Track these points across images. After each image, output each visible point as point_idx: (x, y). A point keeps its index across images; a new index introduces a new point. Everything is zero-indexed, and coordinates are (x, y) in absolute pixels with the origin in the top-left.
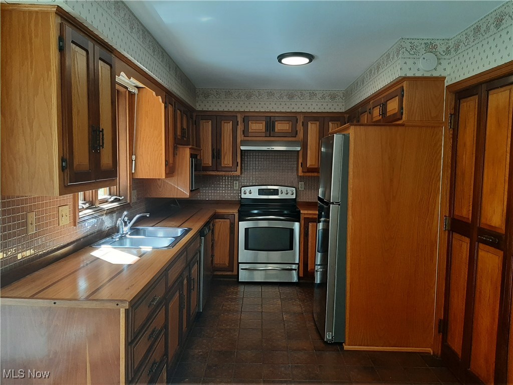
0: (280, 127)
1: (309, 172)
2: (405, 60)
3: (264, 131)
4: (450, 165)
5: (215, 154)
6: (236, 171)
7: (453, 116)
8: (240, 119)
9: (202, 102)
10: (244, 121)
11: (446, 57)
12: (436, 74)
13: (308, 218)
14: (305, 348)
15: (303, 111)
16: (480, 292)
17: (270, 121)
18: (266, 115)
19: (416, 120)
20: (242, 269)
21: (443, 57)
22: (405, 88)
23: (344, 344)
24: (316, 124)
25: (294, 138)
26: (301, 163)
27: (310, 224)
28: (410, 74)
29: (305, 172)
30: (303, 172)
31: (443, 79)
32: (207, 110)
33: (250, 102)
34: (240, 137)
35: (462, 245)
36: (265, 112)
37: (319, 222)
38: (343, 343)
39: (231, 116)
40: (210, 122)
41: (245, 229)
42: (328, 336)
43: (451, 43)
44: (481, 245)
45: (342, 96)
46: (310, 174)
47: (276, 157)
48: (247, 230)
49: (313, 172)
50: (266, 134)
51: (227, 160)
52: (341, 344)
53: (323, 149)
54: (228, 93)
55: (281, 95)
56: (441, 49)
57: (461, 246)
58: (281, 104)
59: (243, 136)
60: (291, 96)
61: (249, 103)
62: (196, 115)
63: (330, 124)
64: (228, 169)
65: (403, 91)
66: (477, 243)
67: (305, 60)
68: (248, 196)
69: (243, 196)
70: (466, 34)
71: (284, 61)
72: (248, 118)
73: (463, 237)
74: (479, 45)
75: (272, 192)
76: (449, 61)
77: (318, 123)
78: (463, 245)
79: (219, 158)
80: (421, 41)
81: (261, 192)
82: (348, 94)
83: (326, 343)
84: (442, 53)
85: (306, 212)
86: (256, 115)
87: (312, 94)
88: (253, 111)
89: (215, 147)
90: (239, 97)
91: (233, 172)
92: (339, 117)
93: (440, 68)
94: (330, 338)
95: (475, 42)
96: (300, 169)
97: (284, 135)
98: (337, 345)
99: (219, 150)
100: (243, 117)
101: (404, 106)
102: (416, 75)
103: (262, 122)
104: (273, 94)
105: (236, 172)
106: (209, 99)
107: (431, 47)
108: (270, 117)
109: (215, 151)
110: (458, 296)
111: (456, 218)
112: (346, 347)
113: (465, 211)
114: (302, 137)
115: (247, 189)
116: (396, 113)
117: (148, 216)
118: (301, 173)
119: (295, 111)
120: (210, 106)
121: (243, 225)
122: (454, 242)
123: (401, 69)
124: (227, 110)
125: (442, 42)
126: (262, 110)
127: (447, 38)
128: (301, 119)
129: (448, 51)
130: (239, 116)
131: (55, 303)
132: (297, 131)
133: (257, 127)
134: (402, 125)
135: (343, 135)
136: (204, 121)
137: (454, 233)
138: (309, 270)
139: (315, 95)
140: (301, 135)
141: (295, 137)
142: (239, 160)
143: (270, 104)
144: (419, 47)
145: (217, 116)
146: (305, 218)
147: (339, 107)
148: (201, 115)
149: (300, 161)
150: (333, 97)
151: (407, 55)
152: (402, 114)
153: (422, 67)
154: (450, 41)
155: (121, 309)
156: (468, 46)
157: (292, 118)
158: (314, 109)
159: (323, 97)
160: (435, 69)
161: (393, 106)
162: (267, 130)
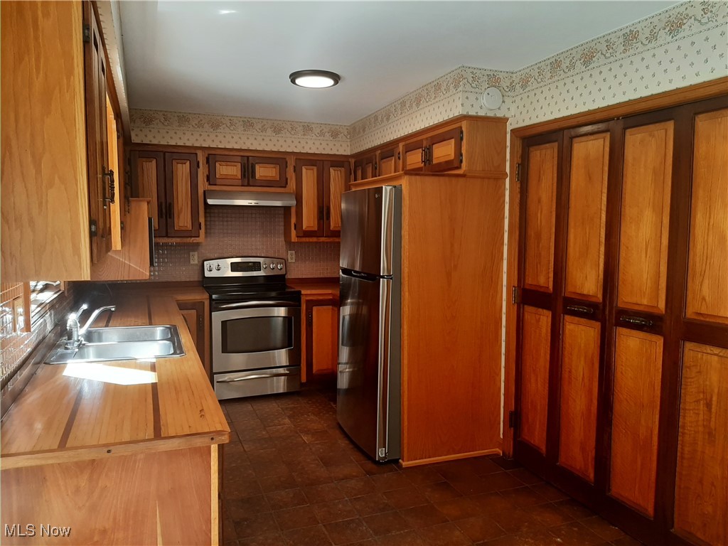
0: (262, 172)
1: (306, 237)
2: (466, 94)
3: (240, 178)
4: (517, 225)
5: (164, 211)
6: (199, 237)
7: (520, 167)
8: (201, 158)
9: (141, 130)
10: (208, 162)
11: (510, 93)
12: (500, 114)
13: (312, 300)
14: (354, 474)
15: (295, 151)
16: (570, 372)
17: (248, 163)
18: (242, 154)
19: (478, 169)
20: (218, 382)
21: (507, 94)
22: (464, 129)
23: (400, 461)
24: (313, 169)
25: (283, 189)
26: (295, 225)
27: (315, 309)
28: (472, 113)
29: (300, 237)
30: (297, 237)
31: (504, 120)
32: (149, 142)
33: (218, 134)
34: (202, 185)
35: (539, 319)
36: (240, 150)
37: (345, 304)
38: (399, 459)
39: (188, 154)
40: (154, 161)
41: (222, 322)
42: (381, 453)
43: (516, 78)
44: (568, 318)
45: (346, 133)
46: (307, 239)
47: (254, 216)
48: (224, 323)
49: (312, 236)
50: (242, 182)
51: (183, 219)
52: (396, 462)
53: (343, 206)
54: (183, 120)
55: (263, 127)
56: (505, 83)
57: (538, 321)
58: (263, 139)
59: (207, 183)
60: (277, 130)
61: (217, 136)
62: (131, 151)
63: (332, 170)
64: (184, 234)
65: (462, 132)
66: (562, 315)
67: (328, 82)
68: (214, 274)
69: (207, 274)
70: (539, 68)
71: (298, 81)
72: (214, 156)
73: (540, 310)
74: (561, 84)
75: (251, 266)
76: (513, 99)
77: (315, 168)
78: (541, 320)
79: (170, 218)
80: (483, 72)
81: (235, 267)
82: (357, 130)
83: (378, 463)
84: (506, 88)
85: (309, 292)
86: (227, 153)
87: (307, 128)
88: (223, 147)
89: (163, 200)
90: (200, 125)
91: (193, 239)
92: (343, 162)
93: (504, 107)
94: (384, 455)
95: (554, 79)
96: (293, 232)
97: (268, 183)
98: (392, 463)
99: (170, 204)
100: (206, 155)
101: (464, 152)
102: (479, 114)
103: (236, 164)
104: (252, 125)
105: (197, 239)
106: (152, 126)
107: (494, 80)
108: (248, 157)
109: (164, 207)
110: (537, 380)
111: (527, 288)
112: (405, 464)
113: (543, 278)
114: (294, 187)
115: (214, 263)
116: (453, 160)
117: (113, 309)
118: (294, 238)
119: (284, 150)
120: (154, 137)
121: (218, 317)
122: (527, 316)
123: (462, 105)
124: (182, 144)
125: (506, 75)
126: (236, 147)
127: (512, 70)
128: (291, 163)
129: (512, 87)
130: (200, 155)
131: (109, 451)
132: (287, 179)
133: (230, 171)
134: (463, 176)
135: (395, 187)
136: (144, 159)
137: (526, 306)
138: (314, 372)
139: (311, 130)
140: (292, 184)
141: (285, 187)
142: (202, 220)
143: (248, 138)
144: (481, 80)
145: (165, 153)
146: (307, 301)
147: (343, 148)
148: (139, 151)
149: (293, 220)
150: (335, 134)
151: (468, 87)
152: (461, 161)
153: (485, 104)
154: (514, 75)
155: (212, 446)
156: (542, 84)
157: (278, 159)
158: (310, 149)
159: (322, 134)
160: (499, 108)
161: (443, 152)
162: (243, 175)
